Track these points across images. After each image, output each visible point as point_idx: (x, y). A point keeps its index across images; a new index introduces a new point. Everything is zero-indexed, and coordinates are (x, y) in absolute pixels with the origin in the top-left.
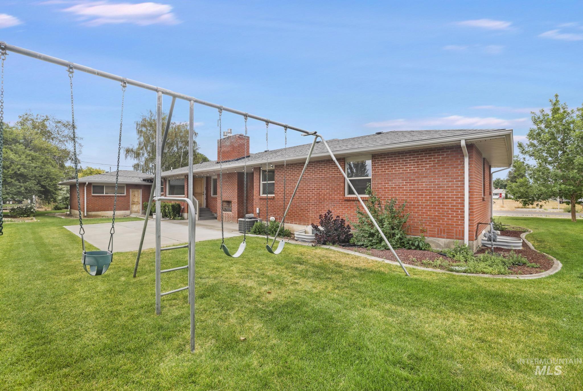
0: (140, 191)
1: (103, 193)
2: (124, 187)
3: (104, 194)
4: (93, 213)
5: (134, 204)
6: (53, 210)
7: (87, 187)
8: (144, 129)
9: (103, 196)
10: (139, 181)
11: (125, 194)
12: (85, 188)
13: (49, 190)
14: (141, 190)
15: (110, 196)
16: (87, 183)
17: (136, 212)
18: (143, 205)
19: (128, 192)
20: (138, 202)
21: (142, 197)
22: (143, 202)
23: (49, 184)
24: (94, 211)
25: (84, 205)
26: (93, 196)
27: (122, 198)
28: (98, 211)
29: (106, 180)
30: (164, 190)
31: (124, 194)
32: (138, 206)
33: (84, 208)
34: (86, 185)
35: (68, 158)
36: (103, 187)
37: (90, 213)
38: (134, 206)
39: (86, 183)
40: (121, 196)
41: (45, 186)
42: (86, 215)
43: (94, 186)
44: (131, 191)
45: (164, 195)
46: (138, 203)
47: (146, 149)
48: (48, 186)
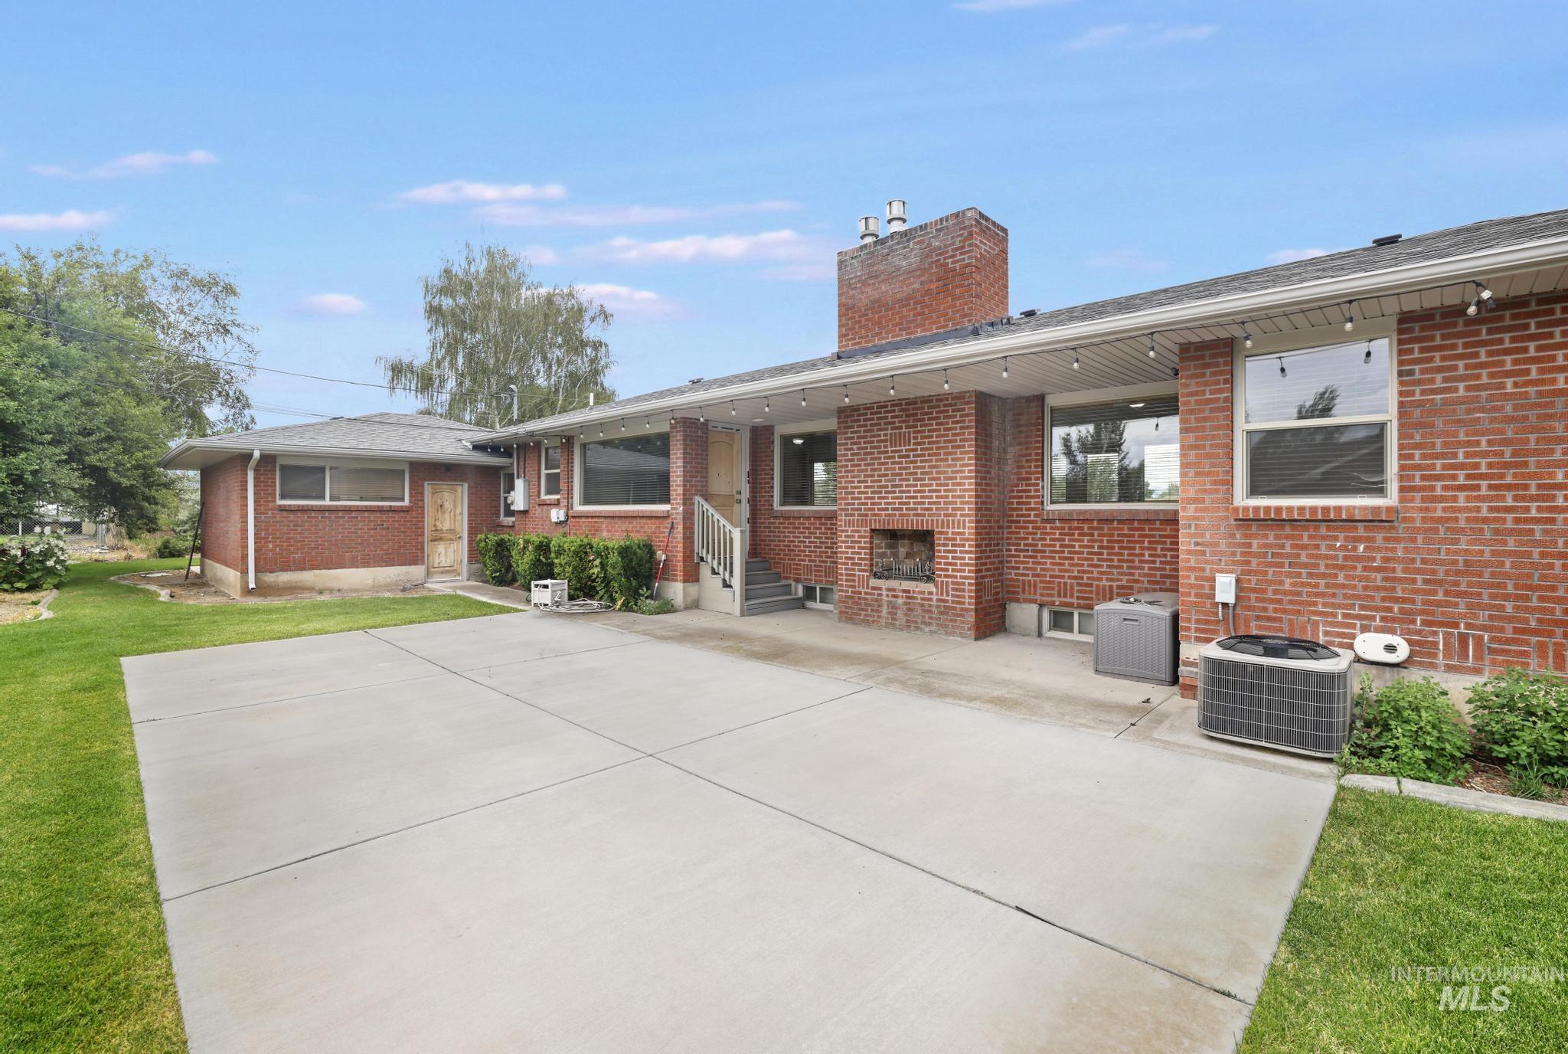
0: (463, 491)
1: (323, 498)
2: (402, 472)
3: (327, 502)
4: (284, 577)
5: (441, 539)
6: (154, 556)
7: (255, 470)
8: (447, 303)
9: (322, 510)
10: (460, 451)
11: (406, 503)
12: (251, 475)
13: (120, 484)
14: (466, 485)
15: (348, 510)
16: (257, 454)
17: (449, 571)
18: (470, 542)
19: (417, 494)
20: (452, 531)
21: (470, 515)
22: (473, 531)
23: (118, 464)
24: (285, 568)
25: (245, 547)
26: (282, 509)
27: (396, 517)
28: (301, 567)
29: (334, 442)
30: (563, 486)
31: (403, 500)
32: (454, 546)
33: (245, 557)
34: (252, 464)
35: (215, 393)
36: (322, 470)
37: (270, 578)
38: (441, 548)
39: (250, 456)
40: (391, 510)
41: (105, 470)
42: (252, 585)
43: (283, 468)
44: (428, 488)
45: (564, 502)
46: (454, 536)
47: (453, 365)
48: (116, 471)
